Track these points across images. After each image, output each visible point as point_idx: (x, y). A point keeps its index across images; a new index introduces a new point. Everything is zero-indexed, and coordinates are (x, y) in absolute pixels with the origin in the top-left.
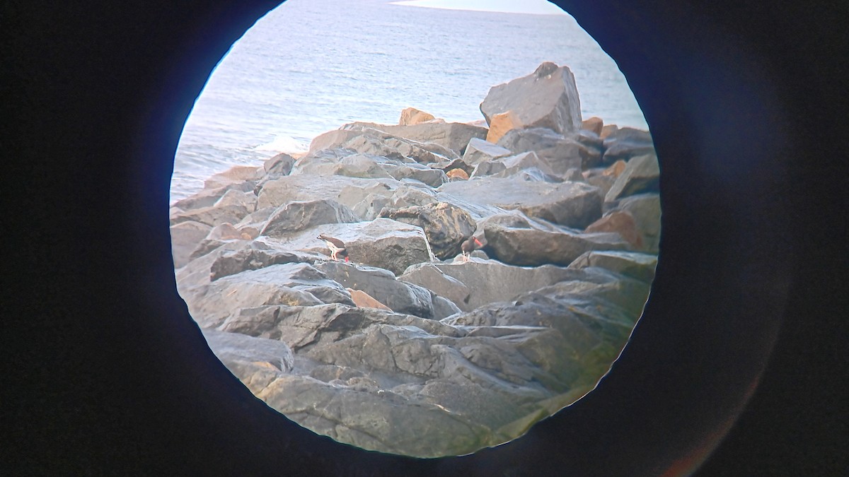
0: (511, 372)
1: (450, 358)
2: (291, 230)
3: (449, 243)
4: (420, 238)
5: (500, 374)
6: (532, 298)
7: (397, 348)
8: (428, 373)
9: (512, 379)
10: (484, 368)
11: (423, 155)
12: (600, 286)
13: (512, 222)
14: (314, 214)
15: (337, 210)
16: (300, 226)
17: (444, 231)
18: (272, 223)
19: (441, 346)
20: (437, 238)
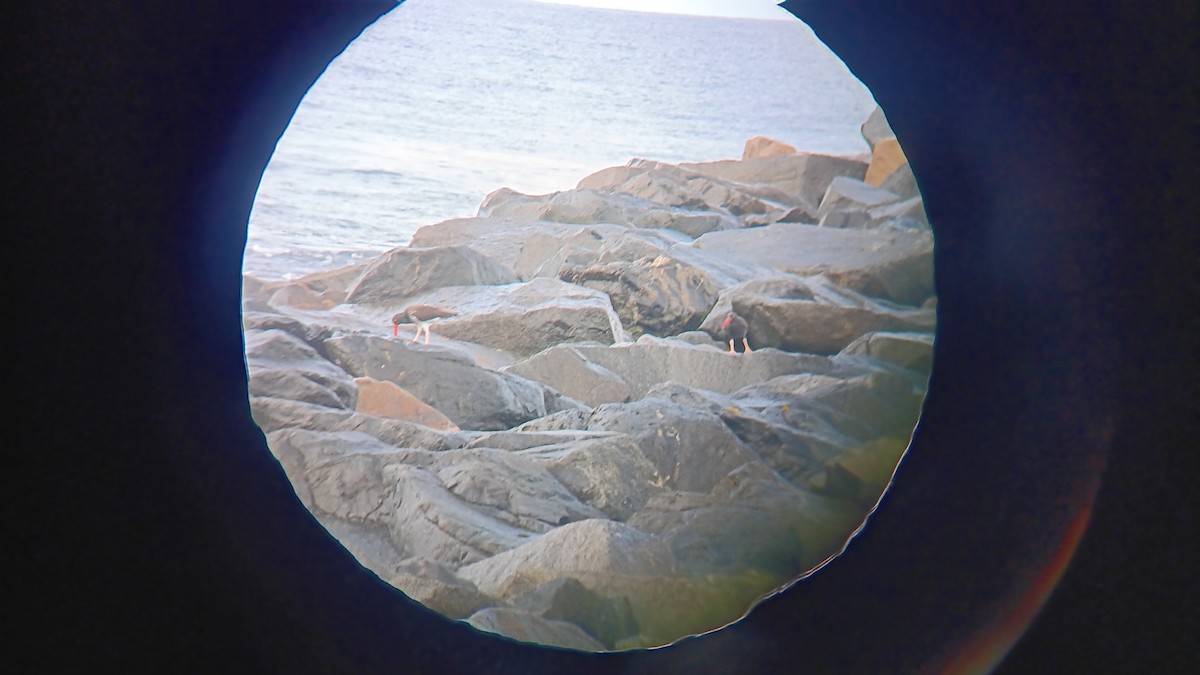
0: (523, 509)
1: (412, 487)
2: (396, 296)
3: (670, 323)
4: (599, 311)
5: (503, 514)
6: (669, 393)
7: (318, 472)
8: (373, 517)
9: (523, 521)
10: (477, 505)
11: (746, 203)
12: (841, 382)
13: (783, 291)
14: (436, 270)
15: (474, 264)
16: (411, 290)
17: (660, 303)
18: (364, 282)
19: (401, 467)
20: (650, 315)
